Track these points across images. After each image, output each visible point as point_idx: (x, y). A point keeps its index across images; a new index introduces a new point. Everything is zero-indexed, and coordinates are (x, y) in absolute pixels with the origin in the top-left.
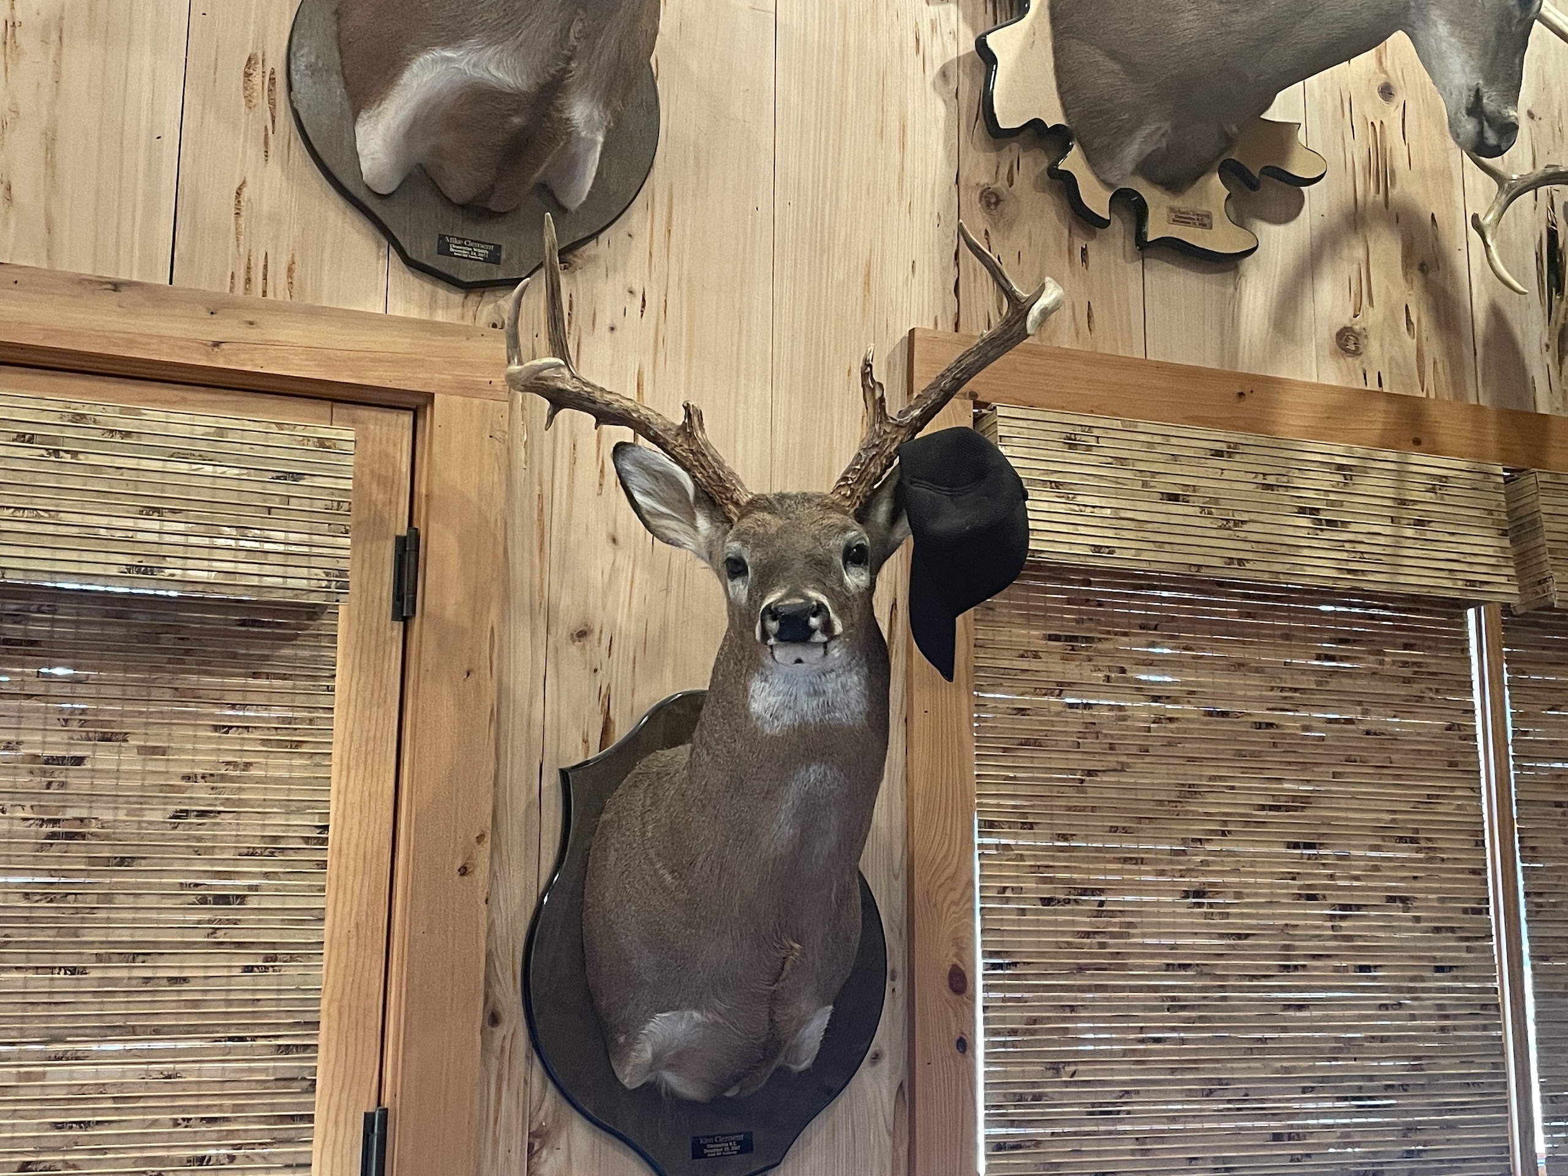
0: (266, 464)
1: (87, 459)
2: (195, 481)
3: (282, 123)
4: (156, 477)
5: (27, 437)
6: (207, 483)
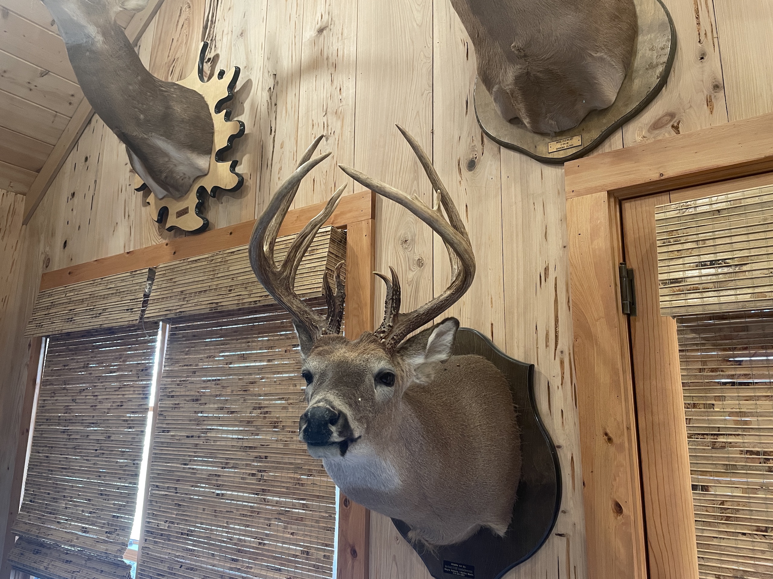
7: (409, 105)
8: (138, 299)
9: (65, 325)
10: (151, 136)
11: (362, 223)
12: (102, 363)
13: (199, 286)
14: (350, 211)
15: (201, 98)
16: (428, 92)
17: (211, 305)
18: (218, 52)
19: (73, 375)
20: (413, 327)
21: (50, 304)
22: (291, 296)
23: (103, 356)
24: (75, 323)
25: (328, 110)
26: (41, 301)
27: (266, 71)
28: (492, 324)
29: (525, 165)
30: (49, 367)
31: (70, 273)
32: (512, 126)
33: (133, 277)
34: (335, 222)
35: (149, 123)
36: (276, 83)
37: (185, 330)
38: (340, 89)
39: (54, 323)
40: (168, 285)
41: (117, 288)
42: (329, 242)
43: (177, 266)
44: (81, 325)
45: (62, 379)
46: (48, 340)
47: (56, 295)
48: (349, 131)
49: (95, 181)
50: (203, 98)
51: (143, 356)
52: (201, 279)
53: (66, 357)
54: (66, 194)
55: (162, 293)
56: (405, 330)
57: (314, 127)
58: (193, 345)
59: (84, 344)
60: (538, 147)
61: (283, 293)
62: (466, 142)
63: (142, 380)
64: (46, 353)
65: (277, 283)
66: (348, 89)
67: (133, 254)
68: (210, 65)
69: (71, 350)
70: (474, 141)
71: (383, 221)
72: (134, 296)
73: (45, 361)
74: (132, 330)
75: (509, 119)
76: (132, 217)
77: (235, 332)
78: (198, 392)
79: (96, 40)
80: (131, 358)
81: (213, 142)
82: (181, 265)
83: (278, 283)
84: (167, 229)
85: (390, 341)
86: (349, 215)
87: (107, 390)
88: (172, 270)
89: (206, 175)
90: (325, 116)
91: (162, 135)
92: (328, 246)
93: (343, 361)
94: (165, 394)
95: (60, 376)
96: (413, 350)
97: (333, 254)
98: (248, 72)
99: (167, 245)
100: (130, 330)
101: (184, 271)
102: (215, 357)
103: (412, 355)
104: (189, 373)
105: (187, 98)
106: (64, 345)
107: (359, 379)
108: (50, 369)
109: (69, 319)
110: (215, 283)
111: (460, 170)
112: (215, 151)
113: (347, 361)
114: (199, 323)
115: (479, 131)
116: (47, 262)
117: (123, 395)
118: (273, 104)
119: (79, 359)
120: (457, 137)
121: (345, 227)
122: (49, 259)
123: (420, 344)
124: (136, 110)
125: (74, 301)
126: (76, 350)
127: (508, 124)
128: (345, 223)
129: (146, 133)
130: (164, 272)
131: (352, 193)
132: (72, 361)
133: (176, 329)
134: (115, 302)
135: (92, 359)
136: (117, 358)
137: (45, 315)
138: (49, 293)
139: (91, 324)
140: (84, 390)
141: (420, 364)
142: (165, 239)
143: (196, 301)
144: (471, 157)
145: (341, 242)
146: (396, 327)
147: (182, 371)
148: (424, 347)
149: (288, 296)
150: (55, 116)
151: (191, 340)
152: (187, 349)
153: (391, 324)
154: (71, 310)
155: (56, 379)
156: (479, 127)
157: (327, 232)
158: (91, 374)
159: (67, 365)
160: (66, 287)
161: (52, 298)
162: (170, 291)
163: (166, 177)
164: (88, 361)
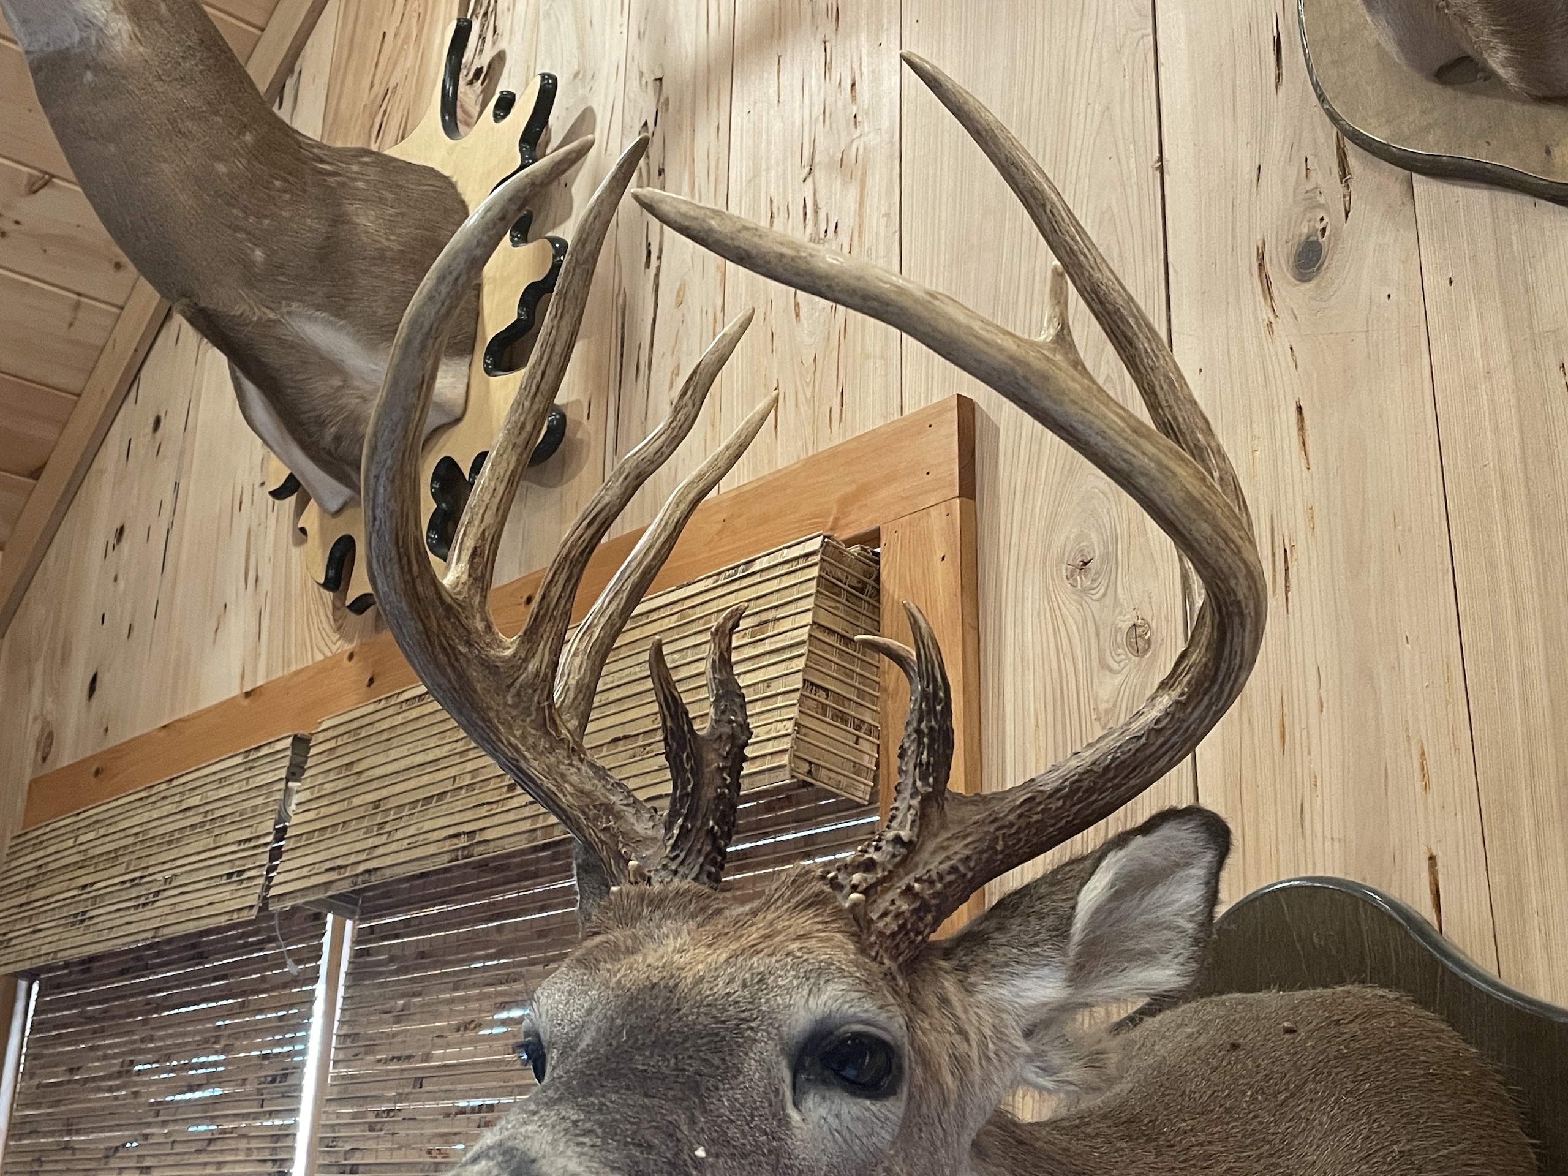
7: (1077, 94)
8: (258, 837)
9: (65, 935)
10: (289, 313)
11: (928, 514)
12: (168, 1058)
13: (425, 780)
14: (890, 479)
15: (448, 184)
16: (1140, 33)
17: (455, 841)
18: (502, 45)
19: (90, 1100)
20: (1006, 846)
21: (33, 873)
22: (561, 753)
23: (171, 1036)
24: (92, 929)
25: (817, 160)
26: (13, 864)
27: (634, 74)
28: (1432, 858)
29: (1515, 228)
30: (32, 1076)
31: (97, 772)
32: (1449, 92)
33: (251, 768)
34: (842, 522)
35: (283, 274)
36: (663, 105)
37: (397, 936)
38: (853, 85)
39: (40, 930)
40: (341, 784)
41: (207, 808)
42: (813, 591)
43: (367, 720)
44: (106, 935)
45: (62, 1113)
46: (36, 987)
47: (53, 841)
48: (884, 216)
49: (177, 485)
50: (453, 186)
51: (279, 1030)
52: (431, 756)
53: (77, 1043)
54: (102, 532)
55: (324, 811)
56: (968, 858)
57: (776, 220)
58: (417, 987)
59: (124, 997)
60: (1556, 152)
61: (531, 740)
62: (1283, 182)
63: (271, 1114)
64: (27, 1032)
65: (506, 704)
66: (876, 78)
67: (261, 694)
68: (481, 89)
69: (91, 1019)
70: (1312, 174)
71: (1003, 502)
72: (249, 830)
73: (23, 1058)
74: (253, 944)
75: (1436, 66)
76: (265, 585)
77: (542, 934)
78: (429, 1152)
79: (110, 33)
80: (246, 1038)
81: (478, 315)
82: (378, 716)
83: (510, 702)
84: (349, 607)
85: (893, 902)
86: (884, 493)
87: (179, 1149)
88: (354, 732)
89: (458, 420)
90: (810, 180)
91: (319, 307)
92: (810, 603)
93: (654, 986)
94: (332, 1159)
95: (57, 1103)
96: (1009, 944)
97: (832, 632)
98: (583, 87)
99: (351, 657)
100: (246, 945)
101: (385, 736)
102: (480, 1026)
103: (1007, 965)
104: (403, 1086)
105: (401, 187)
106: (73, 1003)
107: (717, 1061)
108: (36, 1081)
109: (76, 915)
110: (470, 766)
111: (1268, 283)
112: (485, 340)
113: (671, 983)
114: (436, 910)
115: (1326, 135)
116: (47, 742)
117: (220, 1164)
118: (655, 172)
119: (110, 1046)
120: (1247, 171)
121: (873, 538)
122: (50, 735)
123: (1041, 917)
124: (240, 235)
125: (93, 857)
126: (104, 1019)
127: (1435, 87)
128: (871, 522)
129: (272, 305)
130: (332, 744)
131: (897, 416)
132: (92, 1054)
133: (372, 933)
134: (199, 853)
135: (143, 1046)
136: (206, 1041)
137: (21, 905)
138: (37, 837)
139: (132, 929)
140: (117, 1149)
141: (1044, 1004)
142: (351, 641)
143: (412, 830)
144: (1305, 230)
145: (862, 591)
146: (931, 845)
147: (384, 1079)
148: (1061, 930)
149: (551, 750)
150: (77, 306)
151: (415, 970)
152: (401, 1002)
153: (905, 834)
154: (84, 887)
155: (48, 1114)
156: (1327, 119)
157: (807, 556)
158: (136, 1094)
159: (79, 1068)
160: (78, 814)
161: (42, 853)
162: (344, 805)
163: (338, 439)
164: (133, 1052)
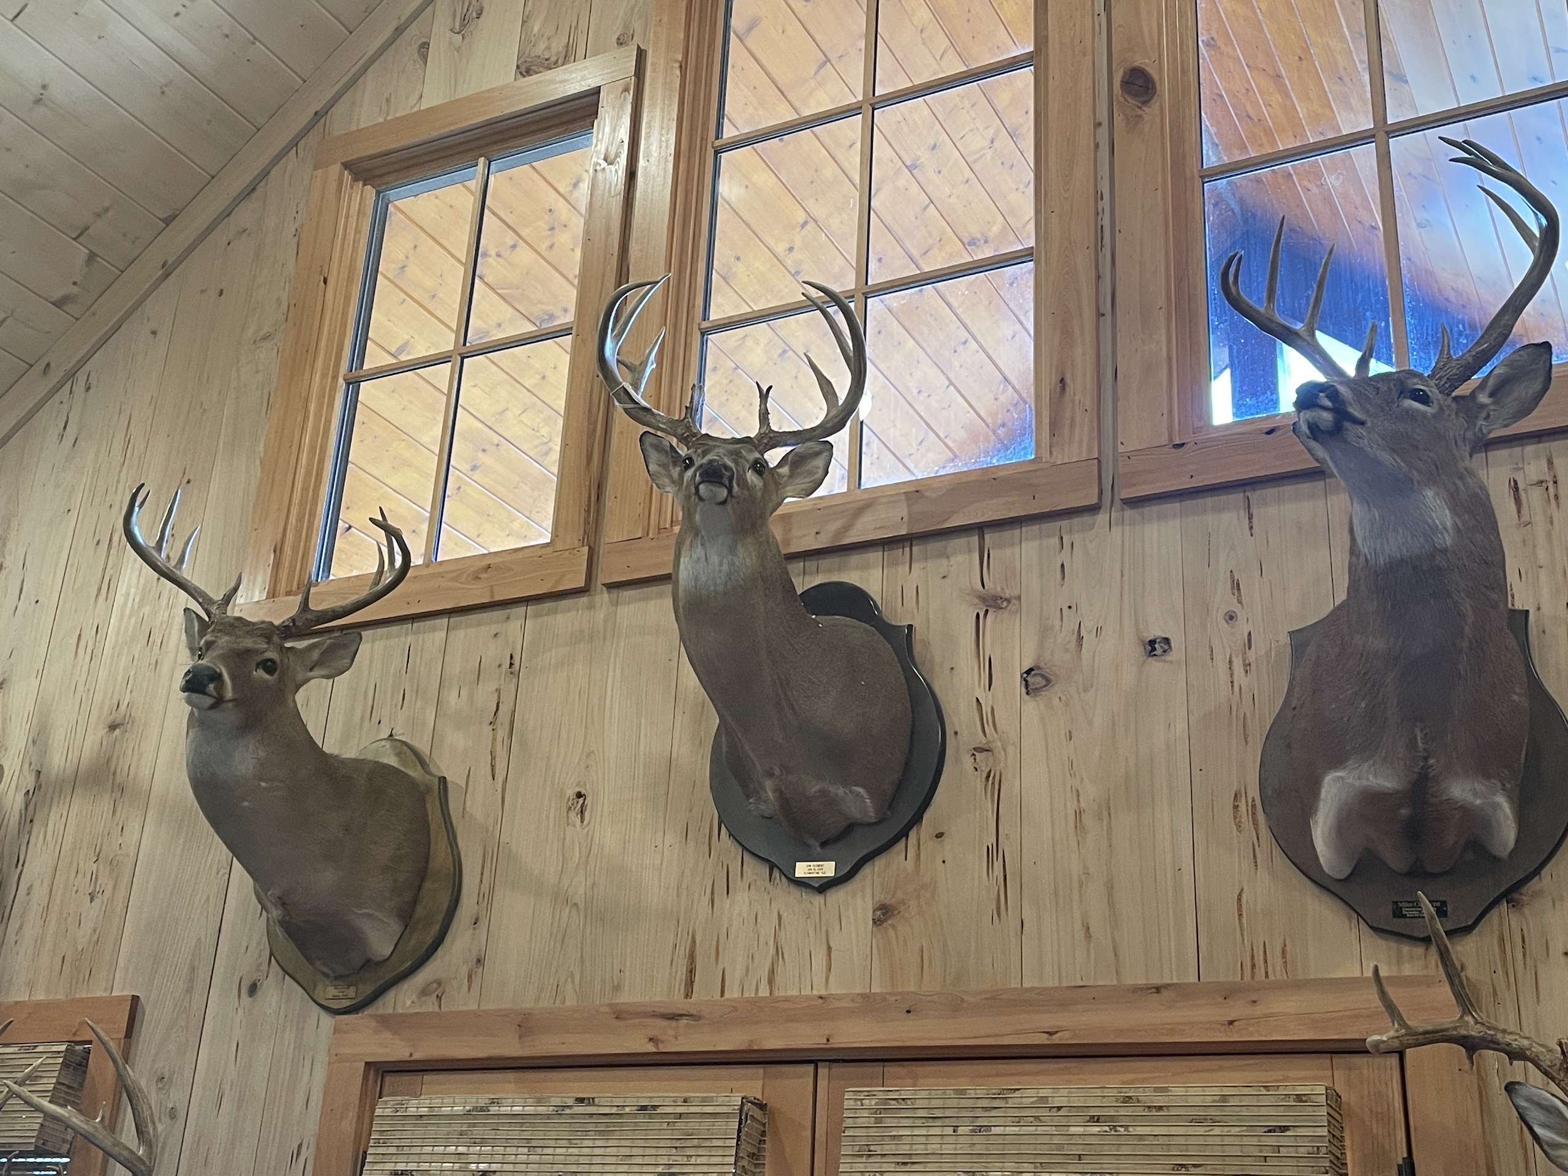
0: (1259, 1121)
1: (1135, 1131)
2: (1210, 1141)
3: (1264, 839)
4: (1182, 1141)
5: (1096, 1118)
6: (1218, 1140)
25: (101, 855)
34: (78, 1033)
36: (38, 787)
38: (123, 828)
42: (59, 1068)
57: (79, 875)
62: (252, 957)
66: (132, 831)
70: (261, 960)
90: (96, 864)
92: (56, 1074)
97: (64, 1084)
111: (240, 992)
118: (28, 819)
120: (244, 946)
121: (90, 1041)
144: (255, 977)
145: (79, 1066)
